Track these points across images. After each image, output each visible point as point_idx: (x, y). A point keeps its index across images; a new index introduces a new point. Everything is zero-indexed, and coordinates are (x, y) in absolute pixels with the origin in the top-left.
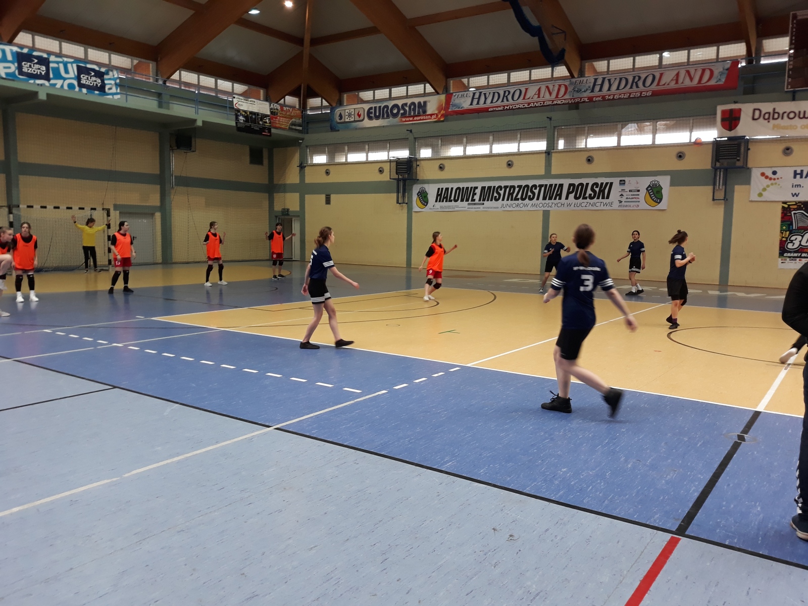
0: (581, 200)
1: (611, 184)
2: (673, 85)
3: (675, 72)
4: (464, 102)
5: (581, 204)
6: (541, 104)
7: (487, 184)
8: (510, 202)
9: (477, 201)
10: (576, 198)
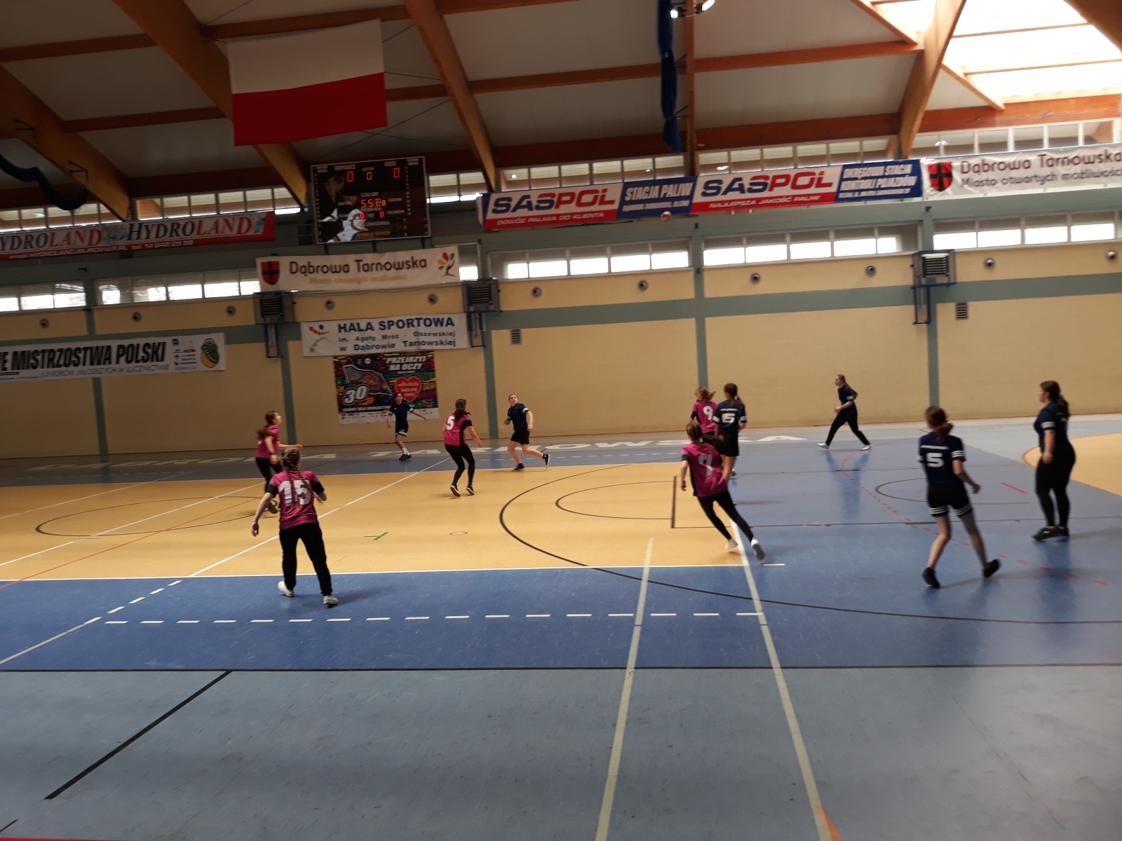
0: (133, 364)
1: (164, 343)
3: (214, 220)
5: (134, 369)
6: (72, 252)
8: (51, 370)
9: (9, 370)
10: (129, 362)
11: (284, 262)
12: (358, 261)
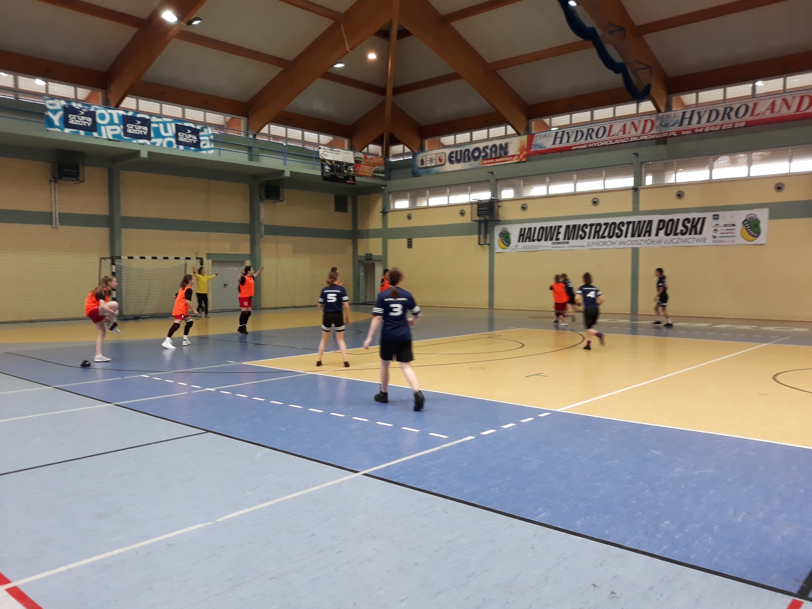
0: (671, 236)
1: (704, 219)
2: (768, 115)
3: (771, 101)
4: (547, 142)
5: (672, 240)
6: (626, 140)
7: (571, 223)
8: (596, 240)
9: (561, 240)
10: (667, 234)
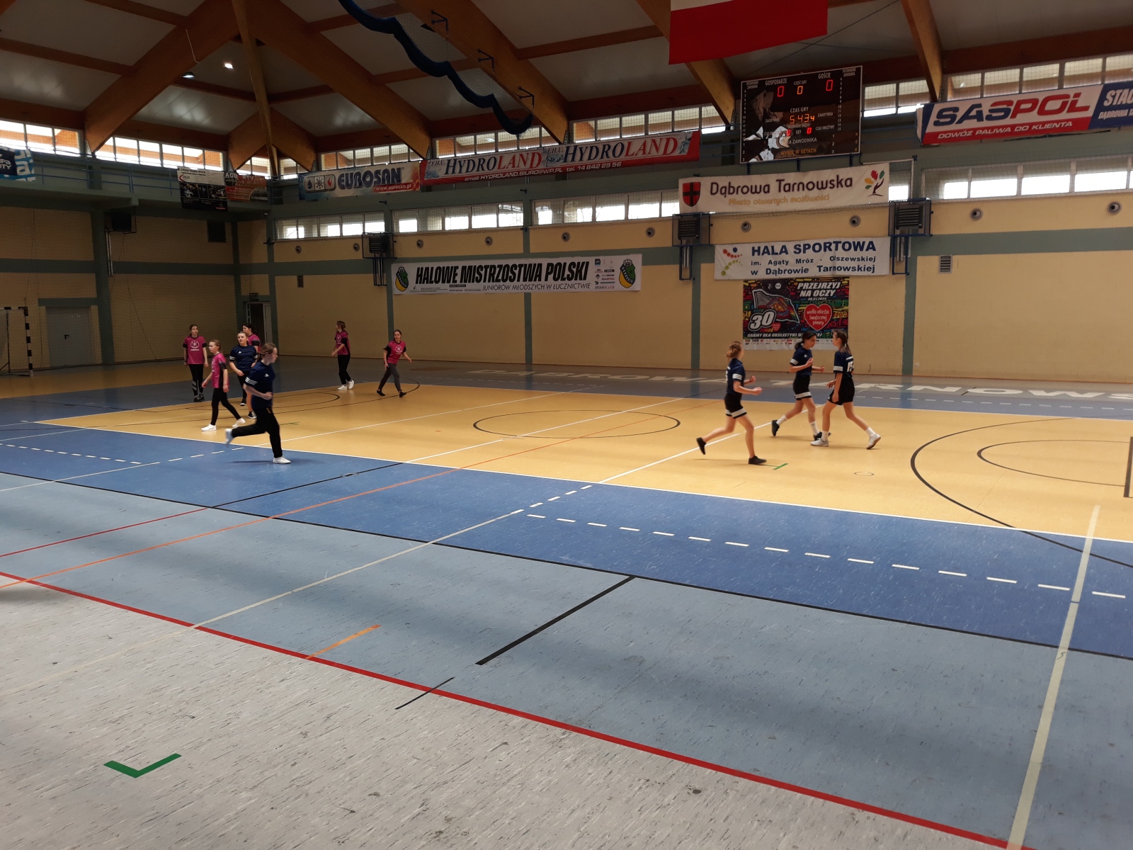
0: (559, 282)
1: (588, 263)
2: (640, 155)
3: (642, 141)
4: (439, 170)
5: (560, 286)
6: (515, 174)
8: (491, 284)
9: (458, 283)
10: (555, 279)
11: (705, 183)
12: (780, 181)
